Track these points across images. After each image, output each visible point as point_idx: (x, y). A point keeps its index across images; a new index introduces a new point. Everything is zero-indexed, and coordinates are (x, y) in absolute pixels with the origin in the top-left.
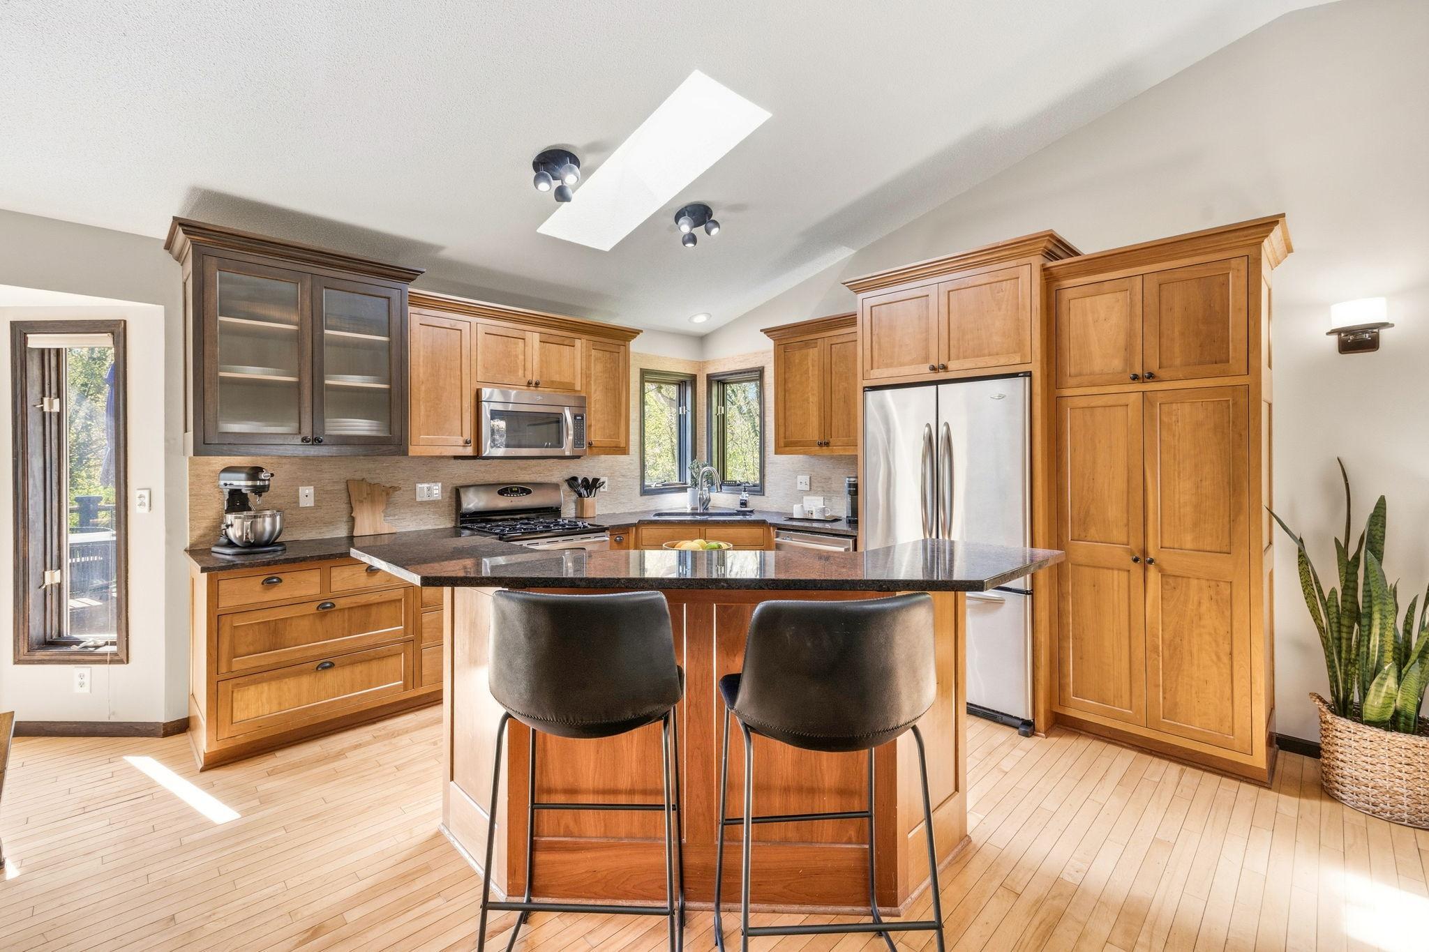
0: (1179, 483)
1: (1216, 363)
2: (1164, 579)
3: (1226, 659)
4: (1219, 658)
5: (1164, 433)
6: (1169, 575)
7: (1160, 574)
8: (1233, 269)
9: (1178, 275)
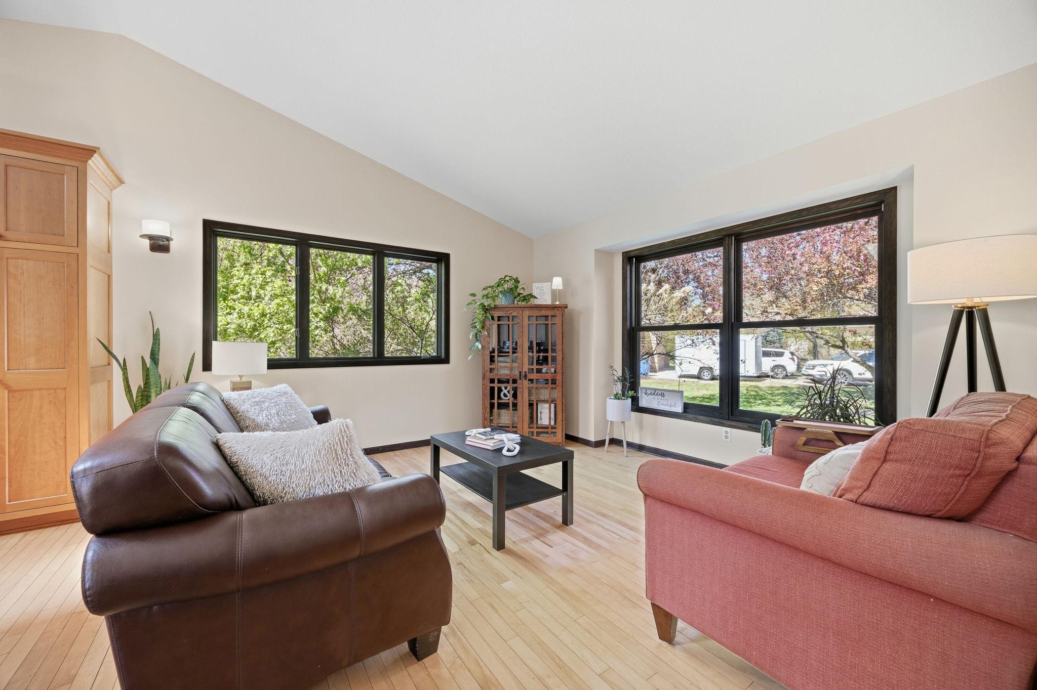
0: (24, 319)
1: (55, 235)
2: (10, 394)
3: (61, 443)
4: (56, 443)
5: (11, 281)
6: (15, 391)
7: (6, 391)
8: (67, 173)
9: (23, 163)
